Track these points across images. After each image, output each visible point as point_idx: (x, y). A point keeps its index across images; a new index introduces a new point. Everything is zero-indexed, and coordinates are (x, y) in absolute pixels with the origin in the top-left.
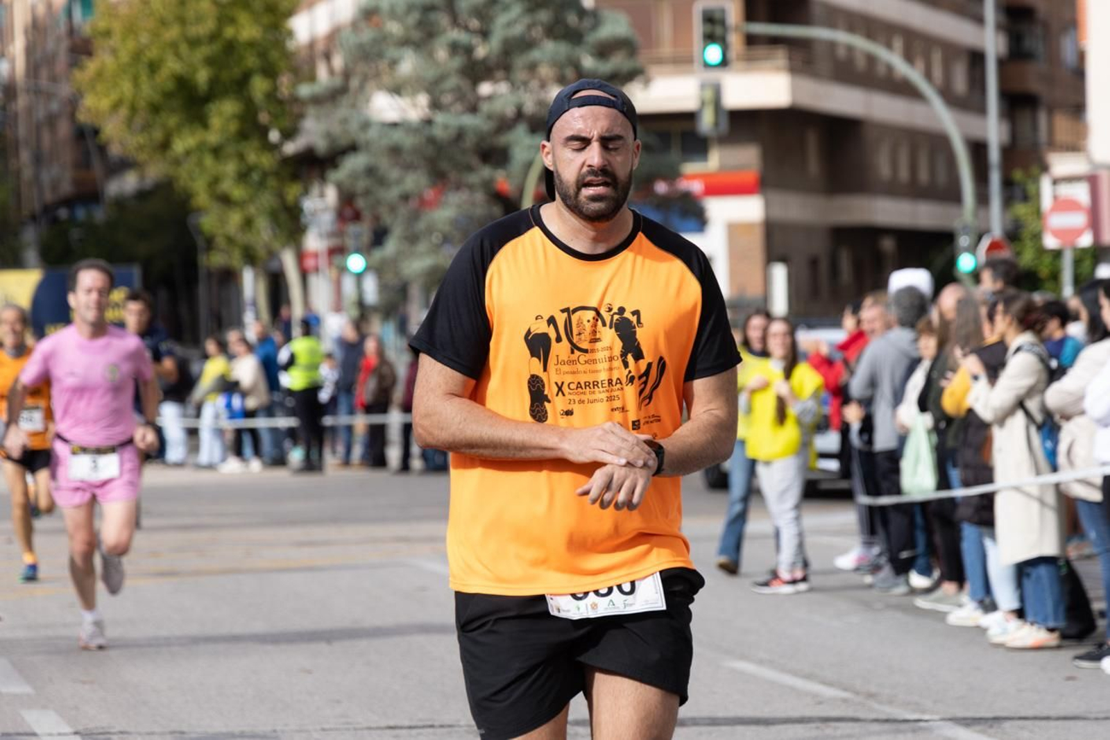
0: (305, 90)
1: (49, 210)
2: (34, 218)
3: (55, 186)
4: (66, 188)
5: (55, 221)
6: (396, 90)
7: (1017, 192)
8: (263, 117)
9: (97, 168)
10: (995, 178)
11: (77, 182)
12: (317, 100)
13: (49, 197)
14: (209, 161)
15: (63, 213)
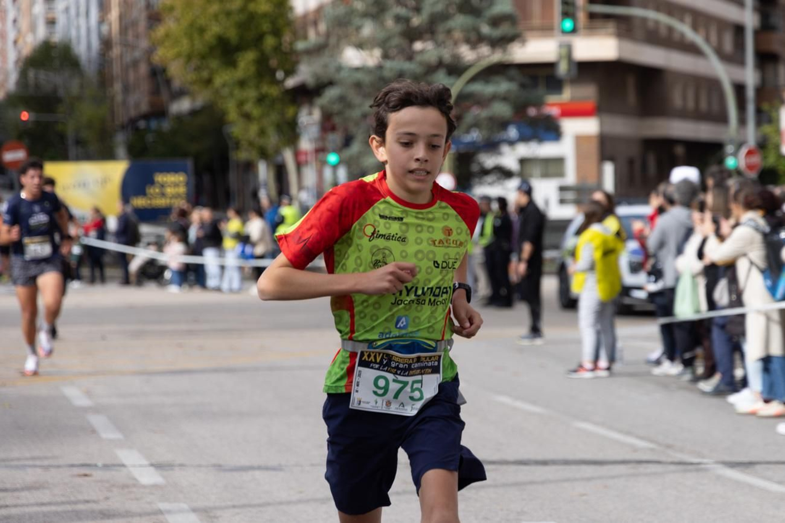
0: (300, 45)
1: (133, 122)
2: (123, 127)
3: (137, 105)
4: (144, 108)
5: (137, 129)
6: (360, 46)
7: (765, 117)
8: (273, 63)
9: (165, 95)
10: (751, 108)
11: (152, 104)
12: (309, 52)
13: (133, 113)
14: (237, 92)
15: (142, 124)
